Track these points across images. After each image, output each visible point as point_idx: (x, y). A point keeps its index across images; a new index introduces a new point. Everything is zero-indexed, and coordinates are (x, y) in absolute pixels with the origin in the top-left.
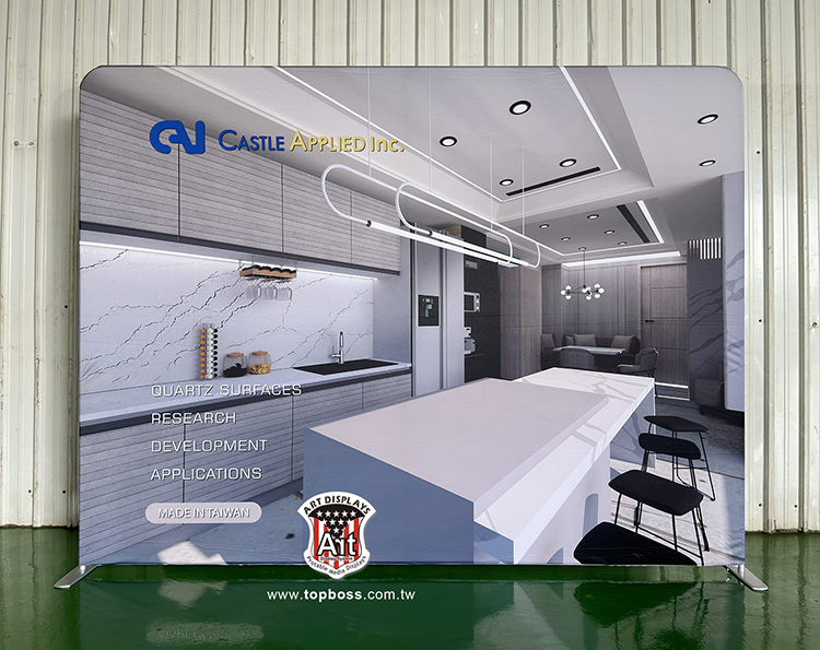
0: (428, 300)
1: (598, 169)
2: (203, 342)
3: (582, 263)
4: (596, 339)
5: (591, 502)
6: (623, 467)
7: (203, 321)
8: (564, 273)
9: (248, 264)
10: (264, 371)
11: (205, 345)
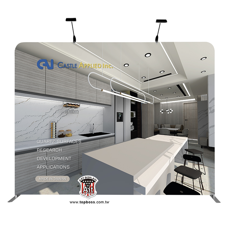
0: (120, 114)
1: (171, 74)
2: (52, 127)
3: (166, 102)
4: (171, 126)
5: (169, 175)
6: (178, 165)
7: (52, 120)
8: (161, 106)
9: (65, 103)
10: (70, 136)
11: (53, 128)
